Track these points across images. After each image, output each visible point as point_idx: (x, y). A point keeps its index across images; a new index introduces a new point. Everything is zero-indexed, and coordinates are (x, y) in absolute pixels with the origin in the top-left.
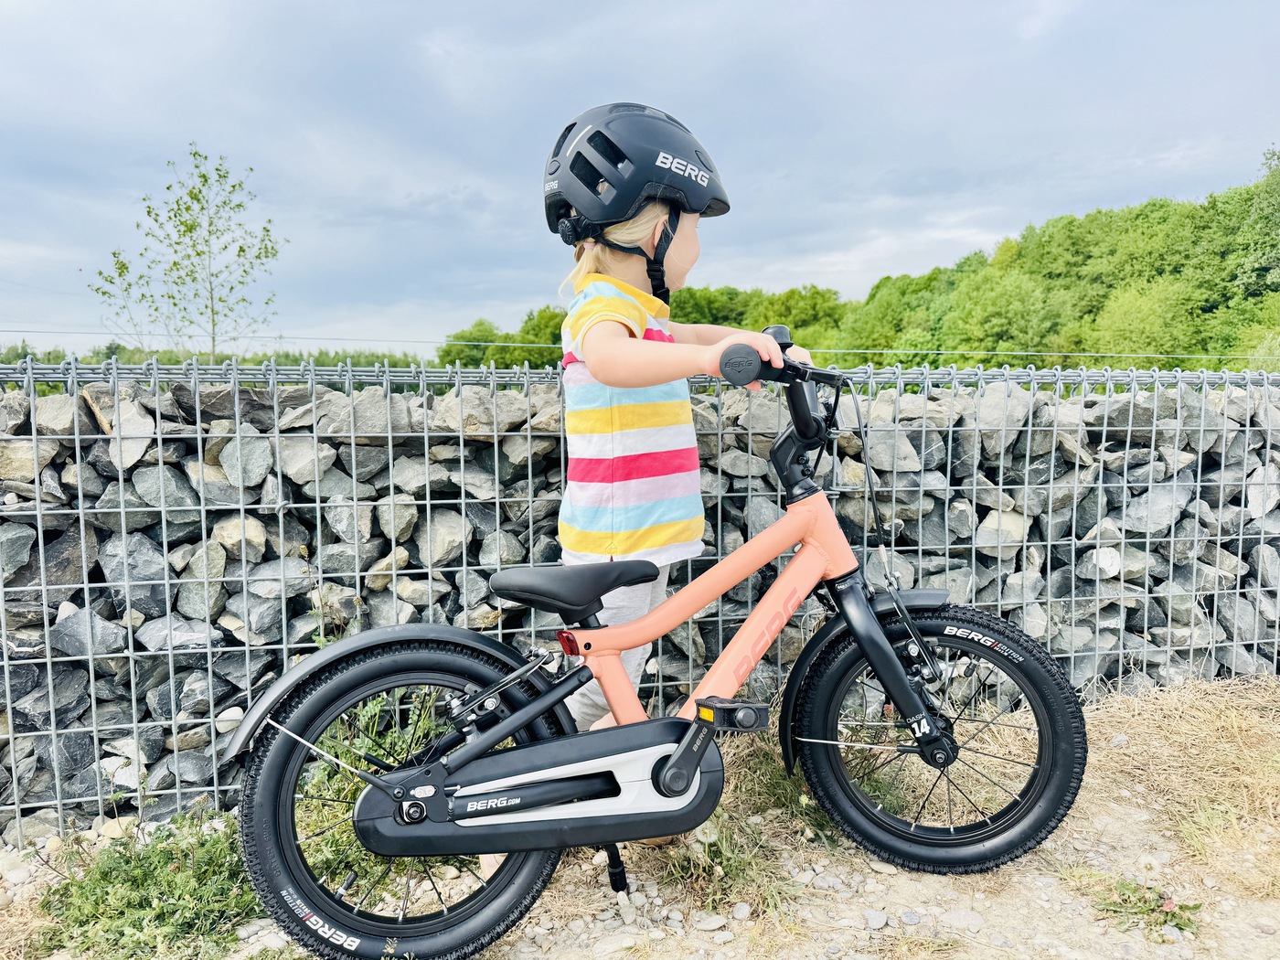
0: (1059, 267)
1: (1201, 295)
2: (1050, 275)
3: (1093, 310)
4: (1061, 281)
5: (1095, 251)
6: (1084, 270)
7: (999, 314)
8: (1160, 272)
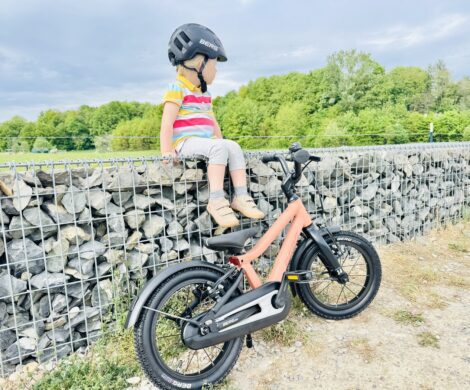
0: (262, 97)
1: (309, 108)
2: (259, 100)
3: (274, 113)
4: (263, 102)
5: (274, 91)
6: (271, 98)
7: (242, 115)
8: (296, 99)
